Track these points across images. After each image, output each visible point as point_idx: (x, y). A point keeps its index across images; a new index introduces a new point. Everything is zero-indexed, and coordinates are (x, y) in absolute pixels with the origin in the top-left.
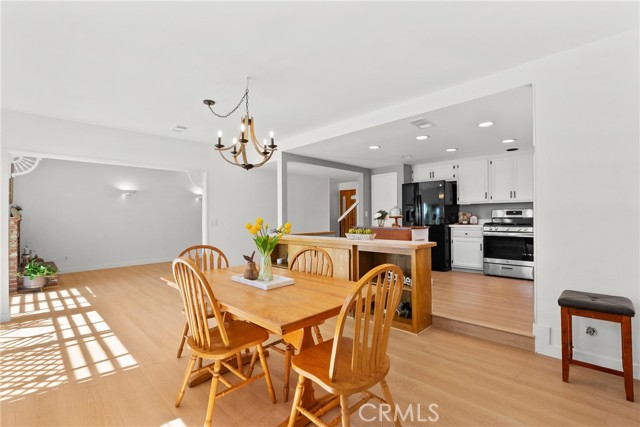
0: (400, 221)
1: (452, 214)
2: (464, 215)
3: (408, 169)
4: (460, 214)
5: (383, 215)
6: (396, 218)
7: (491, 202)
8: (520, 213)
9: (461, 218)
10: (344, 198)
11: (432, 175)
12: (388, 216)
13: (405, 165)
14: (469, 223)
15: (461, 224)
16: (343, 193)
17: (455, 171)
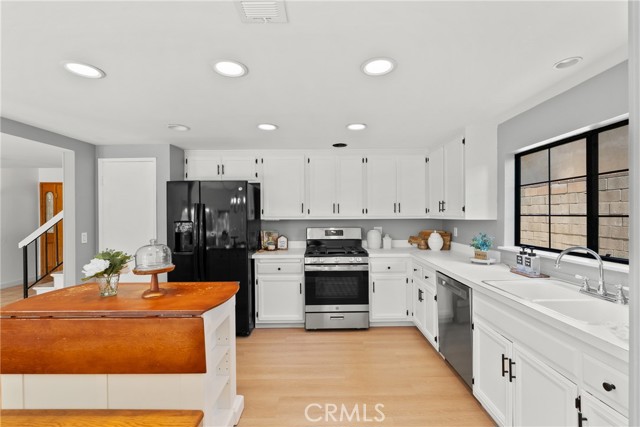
0: (163, 278)
1: (253, 234)
2: (269, 234)
3: (178, 155)
4: (264, 234)
5: (116, 265)
6: (155, 274)
7: (307, 217)
8: (340, 233)
9: (265, 240)
10: (50, 196)
11: (221, 169)
12: (131, 265)
13: (173, 148)
14: (277, 249)
15: (266, 249)
16: (45, 188)
17: (258, 168)
